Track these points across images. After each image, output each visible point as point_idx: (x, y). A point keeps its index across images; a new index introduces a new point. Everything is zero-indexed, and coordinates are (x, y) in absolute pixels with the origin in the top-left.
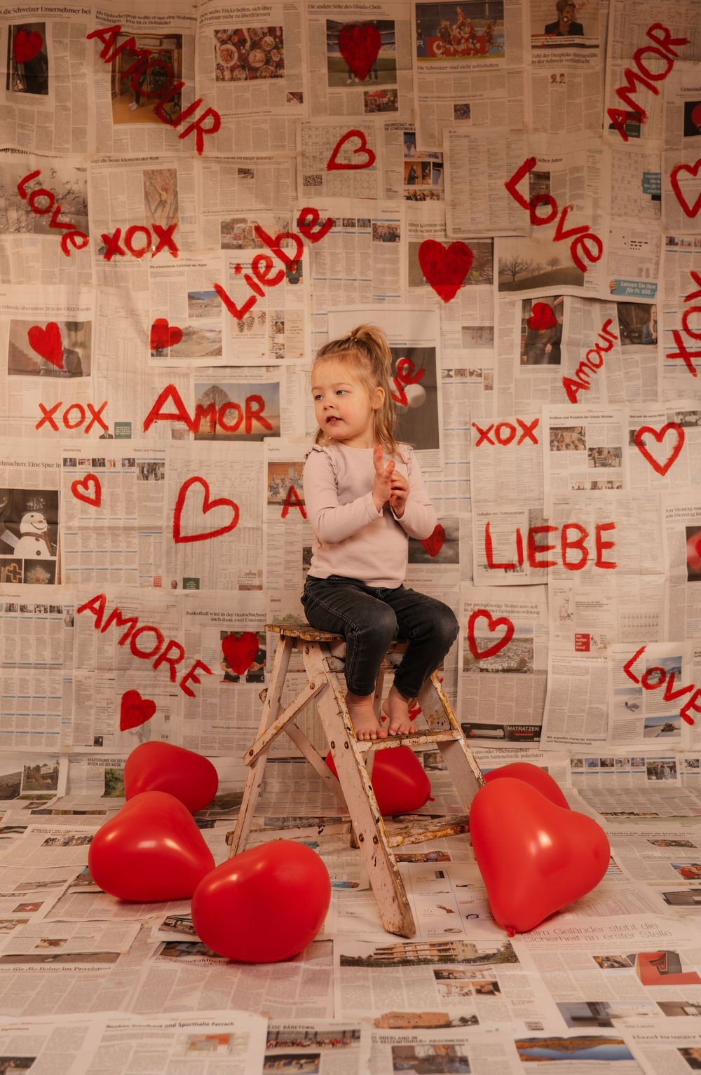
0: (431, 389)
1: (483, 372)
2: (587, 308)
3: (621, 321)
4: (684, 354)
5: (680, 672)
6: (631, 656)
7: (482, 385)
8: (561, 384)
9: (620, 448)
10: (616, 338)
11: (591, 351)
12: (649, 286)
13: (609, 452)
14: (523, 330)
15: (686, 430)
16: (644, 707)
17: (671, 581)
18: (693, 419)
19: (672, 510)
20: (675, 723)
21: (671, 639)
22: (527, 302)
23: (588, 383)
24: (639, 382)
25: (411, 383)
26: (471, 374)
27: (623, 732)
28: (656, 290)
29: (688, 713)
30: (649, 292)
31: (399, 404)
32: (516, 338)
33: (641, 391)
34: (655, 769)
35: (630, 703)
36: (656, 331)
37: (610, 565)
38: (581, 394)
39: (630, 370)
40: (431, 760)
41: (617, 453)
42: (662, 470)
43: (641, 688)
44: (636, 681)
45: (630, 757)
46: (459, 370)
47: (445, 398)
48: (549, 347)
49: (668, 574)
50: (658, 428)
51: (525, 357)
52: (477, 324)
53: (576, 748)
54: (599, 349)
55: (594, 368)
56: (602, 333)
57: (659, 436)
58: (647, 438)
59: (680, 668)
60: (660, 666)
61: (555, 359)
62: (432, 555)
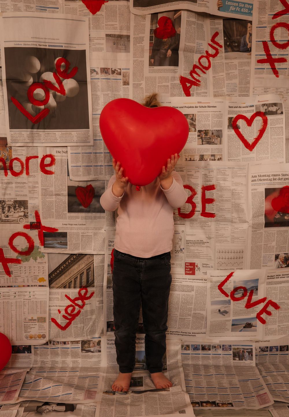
0: (83, 82)
1: (122, 71)
2: (200, 22)
3: (226, 34)
4: (270, 60)
5: (257, 289)
6: (223, 279)
7: (122, 81)
8: (178, 82)
9: (221, 131)
10: (221, 46)
11: (202, 57)
12: (247, 6)
13: (213, 134)
14: (151, 39)
15: (269, 117)
16: (231, 313)
17: (253, 227)
18: (274, 109)
19: (256, 176)
20: (253, 323)
21: (252, 268)
22: (154, 15)
23: (199, 81)
24: (237, 81)
25: (68, 78)
26: (113, 72)
27: (217, 328)
28: (252, 9)
29: (262, 316)
30: (246, 11)
31: (59, 94)
32: (146, 44)
33: (237, 88)
34: (238, 353)
35: (222, 310)
36: (250, 42)
37: (212, 215)
38: (193, 89)
39: (230, 71)
40: (86, 345)
41: (219, 134)
42: (250, 147)
43: (229, 301)
44: (227, 295)
45: (222, 344)
46: (104, 69)
47: (94, 89)
48: (170, 52)
49: (251, 222)
50: (249, 116)
51: (152, 60)
52: (117, 32)
53: (185, 338)
54: (208, 56)
55: (204, 70)
56: (211, 43)
57: (249, 122)
58: (241, 123)
59: (257, 286)
60: (243, 286)
61: (174, 62)
62: (85, 207)
